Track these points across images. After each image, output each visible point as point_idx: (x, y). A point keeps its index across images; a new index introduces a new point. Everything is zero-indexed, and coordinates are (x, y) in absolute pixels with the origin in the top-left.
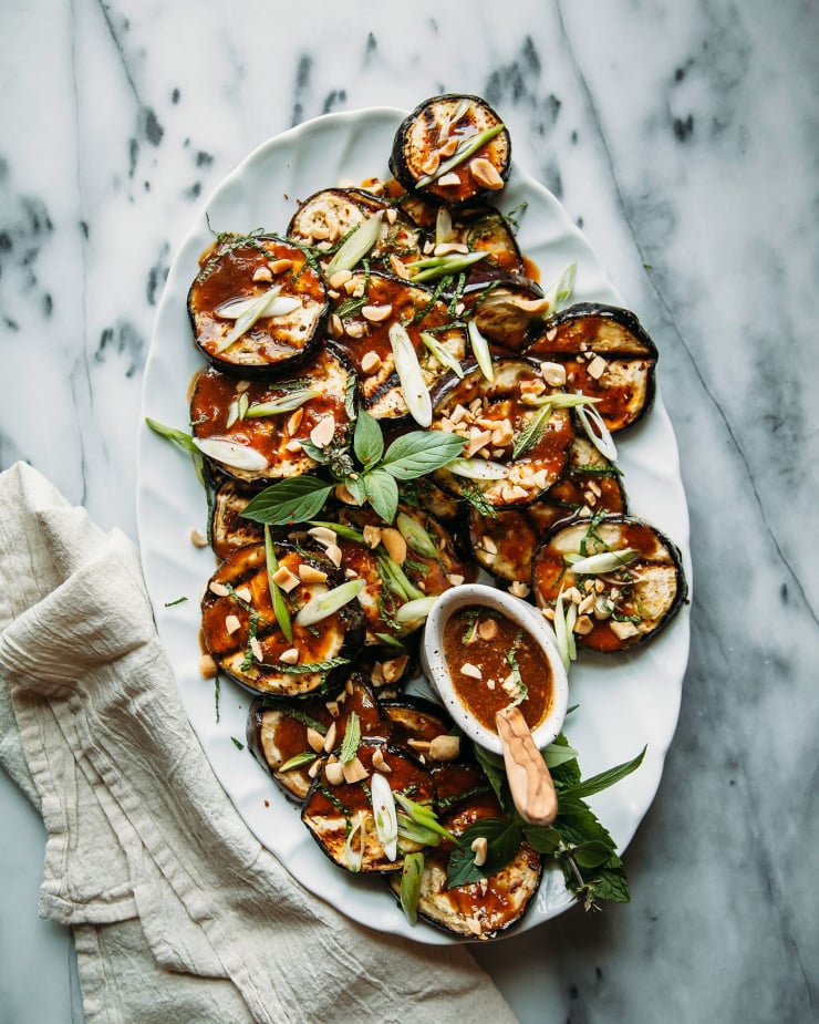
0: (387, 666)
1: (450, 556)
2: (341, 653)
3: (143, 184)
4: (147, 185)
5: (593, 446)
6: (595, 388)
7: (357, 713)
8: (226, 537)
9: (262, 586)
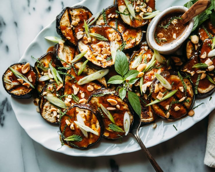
0: (176, 61)
1: (140, 52)
2: (177, 75)
3: (33, 8)
4: (34, 9)
5: (97, 20)
6: (81, 23)
7: (193, 66)
8: (151, 117)
9: (163, 103)
